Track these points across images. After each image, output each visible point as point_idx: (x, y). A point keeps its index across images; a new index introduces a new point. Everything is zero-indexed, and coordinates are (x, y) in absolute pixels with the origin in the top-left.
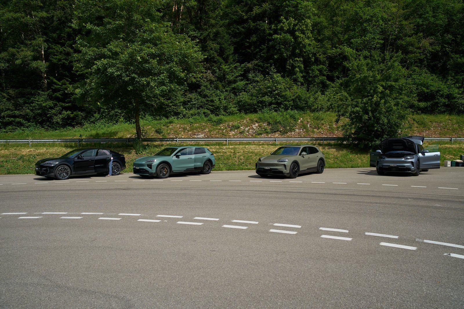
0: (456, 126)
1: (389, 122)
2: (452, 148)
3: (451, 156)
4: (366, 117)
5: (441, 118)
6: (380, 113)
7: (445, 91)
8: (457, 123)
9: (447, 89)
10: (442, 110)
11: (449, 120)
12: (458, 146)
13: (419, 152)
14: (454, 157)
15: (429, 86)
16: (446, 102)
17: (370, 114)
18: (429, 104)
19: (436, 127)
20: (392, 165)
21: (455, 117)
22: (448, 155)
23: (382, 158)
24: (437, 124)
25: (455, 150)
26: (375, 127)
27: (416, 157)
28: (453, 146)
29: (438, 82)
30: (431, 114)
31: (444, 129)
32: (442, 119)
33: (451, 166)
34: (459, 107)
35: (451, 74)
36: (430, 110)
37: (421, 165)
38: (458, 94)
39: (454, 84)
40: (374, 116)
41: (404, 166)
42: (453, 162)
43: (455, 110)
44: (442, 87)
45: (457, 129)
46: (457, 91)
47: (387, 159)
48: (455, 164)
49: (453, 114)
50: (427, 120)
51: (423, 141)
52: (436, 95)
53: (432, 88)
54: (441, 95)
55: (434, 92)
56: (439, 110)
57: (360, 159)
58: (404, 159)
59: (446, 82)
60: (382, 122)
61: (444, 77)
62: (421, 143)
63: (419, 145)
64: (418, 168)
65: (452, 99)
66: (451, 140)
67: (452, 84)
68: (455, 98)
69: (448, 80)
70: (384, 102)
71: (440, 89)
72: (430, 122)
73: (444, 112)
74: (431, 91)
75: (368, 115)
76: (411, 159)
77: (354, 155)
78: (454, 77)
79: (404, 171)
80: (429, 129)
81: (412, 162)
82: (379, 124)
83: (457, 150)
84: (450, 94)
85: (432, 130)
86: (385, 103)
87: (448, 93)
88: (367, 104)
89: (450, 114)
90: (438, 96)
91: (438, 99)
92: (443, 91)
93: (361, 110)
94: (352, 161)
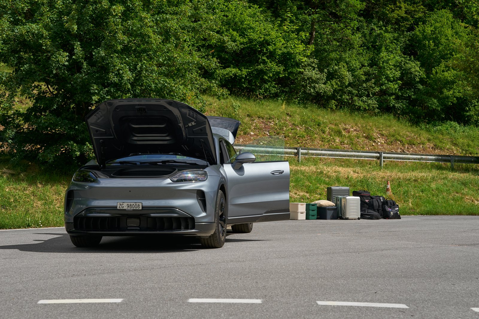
0: (300, 130)
1: (137, 81)
2: (303, 173)
3: (302, 194)
4: (63, 58)
5: (271, 110)
6: (110, 48)
7: (279, 45)
8: (304, 122)
9: (283, 41)
10: (273, 90)
11: (288, 114)
12: (313, 168)
13: (222, 162)
14: (308, 195)
15: (245, 29)
16: (279, 73)
17: (78, 49)
18: (245, 72)
19: (260, 129)
20: (124, 205)
21: (298, 111)
22: (295, 191)
23: (86, 179)
24: (263, 122)
25: (309, 178)
26: (94, 94)
27: (215, 174)
28: (303, 168)
29: (265, 23)
30: (249, 98)
31: (278, 134)
32: (273, 113)
33: (307, 218)
34: (305, 87)
35: (291, 7)
36: (247, 88)
37: (230, 208)
38: (304, 56)
39: (298, 31)
40: (89, 58)
41: (171, 209)
42: (311, 208)
43: (297, 93)
44: (273, 33)
45: (303, 137)
46: (301, 47)
47: (106, 182)
48: (315, 213)
49: (294, 103)
50: (241, 111)
51: (234, 134)
52: (260, 52)
53: (254, 36)
54: (271, 52)
55: (256, 45)
56: (266, 90)
57: (40, 199)
58: (169, 181)
59: (280, 26)
60: (116, 80)
61: (276, 15)
62: (231, 140)
63: (223, 141)
64: (222, 218)
65: (293, 66)
66: (297, 154)
67: (293, 32)
68: (298, 65)
69: (285, 20)
70: (124, 14)
71: (268, 38)
72: (248, 116)
73: (275, 96)
74: (251, 41)
75: (71, 52)
76: (197, 180)
77: (24, 185)
78: (295, 15)
79: (171, 228)
80: (245, 133)
81: (201, 195)
82: (109, 85)
83: (314, 177)
84: (289, 53)
85: (251, 135)
86: (126, 16)
87: (285, 51)
88: (68, 14)
89: (288, 102)
90: (263, 55)
91: (264, 62)
92: (275, 44)
93: (45, 33)
94: (10, 204)
